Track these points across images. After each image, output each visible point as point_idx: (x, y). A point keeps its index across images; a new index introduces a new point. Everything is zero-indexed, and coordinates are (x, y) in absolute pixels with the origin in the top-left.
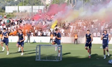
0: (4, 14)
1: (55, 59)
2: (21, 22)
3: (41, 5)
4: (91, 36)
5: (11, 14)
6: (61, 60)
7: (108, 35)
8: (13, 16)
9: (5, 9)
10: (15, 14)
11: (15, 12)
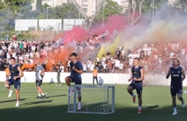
0: (12, 32)
1: (103, 111)
2: (42, 47)
3: (78, 18)
4: (142, 70)
5: (25, 34)
6: (113, 112)
7: (181, 68)
8: (29, 36)
9: (14, 25)
10: (32, 33)
11: (31, 29)
